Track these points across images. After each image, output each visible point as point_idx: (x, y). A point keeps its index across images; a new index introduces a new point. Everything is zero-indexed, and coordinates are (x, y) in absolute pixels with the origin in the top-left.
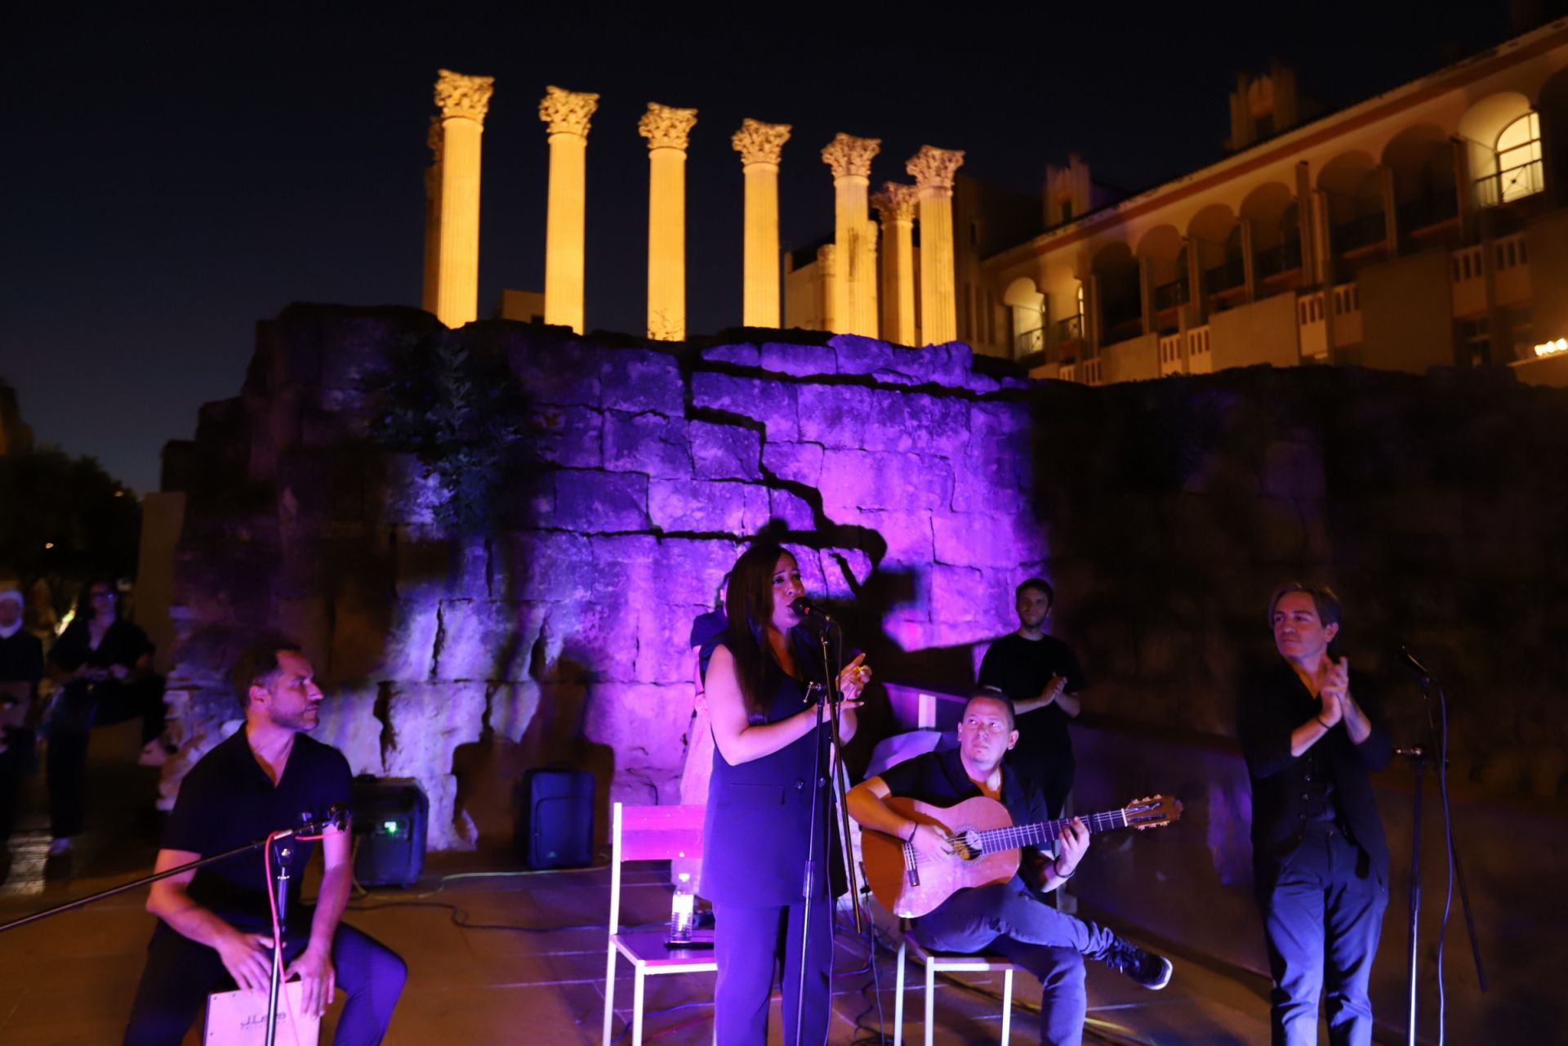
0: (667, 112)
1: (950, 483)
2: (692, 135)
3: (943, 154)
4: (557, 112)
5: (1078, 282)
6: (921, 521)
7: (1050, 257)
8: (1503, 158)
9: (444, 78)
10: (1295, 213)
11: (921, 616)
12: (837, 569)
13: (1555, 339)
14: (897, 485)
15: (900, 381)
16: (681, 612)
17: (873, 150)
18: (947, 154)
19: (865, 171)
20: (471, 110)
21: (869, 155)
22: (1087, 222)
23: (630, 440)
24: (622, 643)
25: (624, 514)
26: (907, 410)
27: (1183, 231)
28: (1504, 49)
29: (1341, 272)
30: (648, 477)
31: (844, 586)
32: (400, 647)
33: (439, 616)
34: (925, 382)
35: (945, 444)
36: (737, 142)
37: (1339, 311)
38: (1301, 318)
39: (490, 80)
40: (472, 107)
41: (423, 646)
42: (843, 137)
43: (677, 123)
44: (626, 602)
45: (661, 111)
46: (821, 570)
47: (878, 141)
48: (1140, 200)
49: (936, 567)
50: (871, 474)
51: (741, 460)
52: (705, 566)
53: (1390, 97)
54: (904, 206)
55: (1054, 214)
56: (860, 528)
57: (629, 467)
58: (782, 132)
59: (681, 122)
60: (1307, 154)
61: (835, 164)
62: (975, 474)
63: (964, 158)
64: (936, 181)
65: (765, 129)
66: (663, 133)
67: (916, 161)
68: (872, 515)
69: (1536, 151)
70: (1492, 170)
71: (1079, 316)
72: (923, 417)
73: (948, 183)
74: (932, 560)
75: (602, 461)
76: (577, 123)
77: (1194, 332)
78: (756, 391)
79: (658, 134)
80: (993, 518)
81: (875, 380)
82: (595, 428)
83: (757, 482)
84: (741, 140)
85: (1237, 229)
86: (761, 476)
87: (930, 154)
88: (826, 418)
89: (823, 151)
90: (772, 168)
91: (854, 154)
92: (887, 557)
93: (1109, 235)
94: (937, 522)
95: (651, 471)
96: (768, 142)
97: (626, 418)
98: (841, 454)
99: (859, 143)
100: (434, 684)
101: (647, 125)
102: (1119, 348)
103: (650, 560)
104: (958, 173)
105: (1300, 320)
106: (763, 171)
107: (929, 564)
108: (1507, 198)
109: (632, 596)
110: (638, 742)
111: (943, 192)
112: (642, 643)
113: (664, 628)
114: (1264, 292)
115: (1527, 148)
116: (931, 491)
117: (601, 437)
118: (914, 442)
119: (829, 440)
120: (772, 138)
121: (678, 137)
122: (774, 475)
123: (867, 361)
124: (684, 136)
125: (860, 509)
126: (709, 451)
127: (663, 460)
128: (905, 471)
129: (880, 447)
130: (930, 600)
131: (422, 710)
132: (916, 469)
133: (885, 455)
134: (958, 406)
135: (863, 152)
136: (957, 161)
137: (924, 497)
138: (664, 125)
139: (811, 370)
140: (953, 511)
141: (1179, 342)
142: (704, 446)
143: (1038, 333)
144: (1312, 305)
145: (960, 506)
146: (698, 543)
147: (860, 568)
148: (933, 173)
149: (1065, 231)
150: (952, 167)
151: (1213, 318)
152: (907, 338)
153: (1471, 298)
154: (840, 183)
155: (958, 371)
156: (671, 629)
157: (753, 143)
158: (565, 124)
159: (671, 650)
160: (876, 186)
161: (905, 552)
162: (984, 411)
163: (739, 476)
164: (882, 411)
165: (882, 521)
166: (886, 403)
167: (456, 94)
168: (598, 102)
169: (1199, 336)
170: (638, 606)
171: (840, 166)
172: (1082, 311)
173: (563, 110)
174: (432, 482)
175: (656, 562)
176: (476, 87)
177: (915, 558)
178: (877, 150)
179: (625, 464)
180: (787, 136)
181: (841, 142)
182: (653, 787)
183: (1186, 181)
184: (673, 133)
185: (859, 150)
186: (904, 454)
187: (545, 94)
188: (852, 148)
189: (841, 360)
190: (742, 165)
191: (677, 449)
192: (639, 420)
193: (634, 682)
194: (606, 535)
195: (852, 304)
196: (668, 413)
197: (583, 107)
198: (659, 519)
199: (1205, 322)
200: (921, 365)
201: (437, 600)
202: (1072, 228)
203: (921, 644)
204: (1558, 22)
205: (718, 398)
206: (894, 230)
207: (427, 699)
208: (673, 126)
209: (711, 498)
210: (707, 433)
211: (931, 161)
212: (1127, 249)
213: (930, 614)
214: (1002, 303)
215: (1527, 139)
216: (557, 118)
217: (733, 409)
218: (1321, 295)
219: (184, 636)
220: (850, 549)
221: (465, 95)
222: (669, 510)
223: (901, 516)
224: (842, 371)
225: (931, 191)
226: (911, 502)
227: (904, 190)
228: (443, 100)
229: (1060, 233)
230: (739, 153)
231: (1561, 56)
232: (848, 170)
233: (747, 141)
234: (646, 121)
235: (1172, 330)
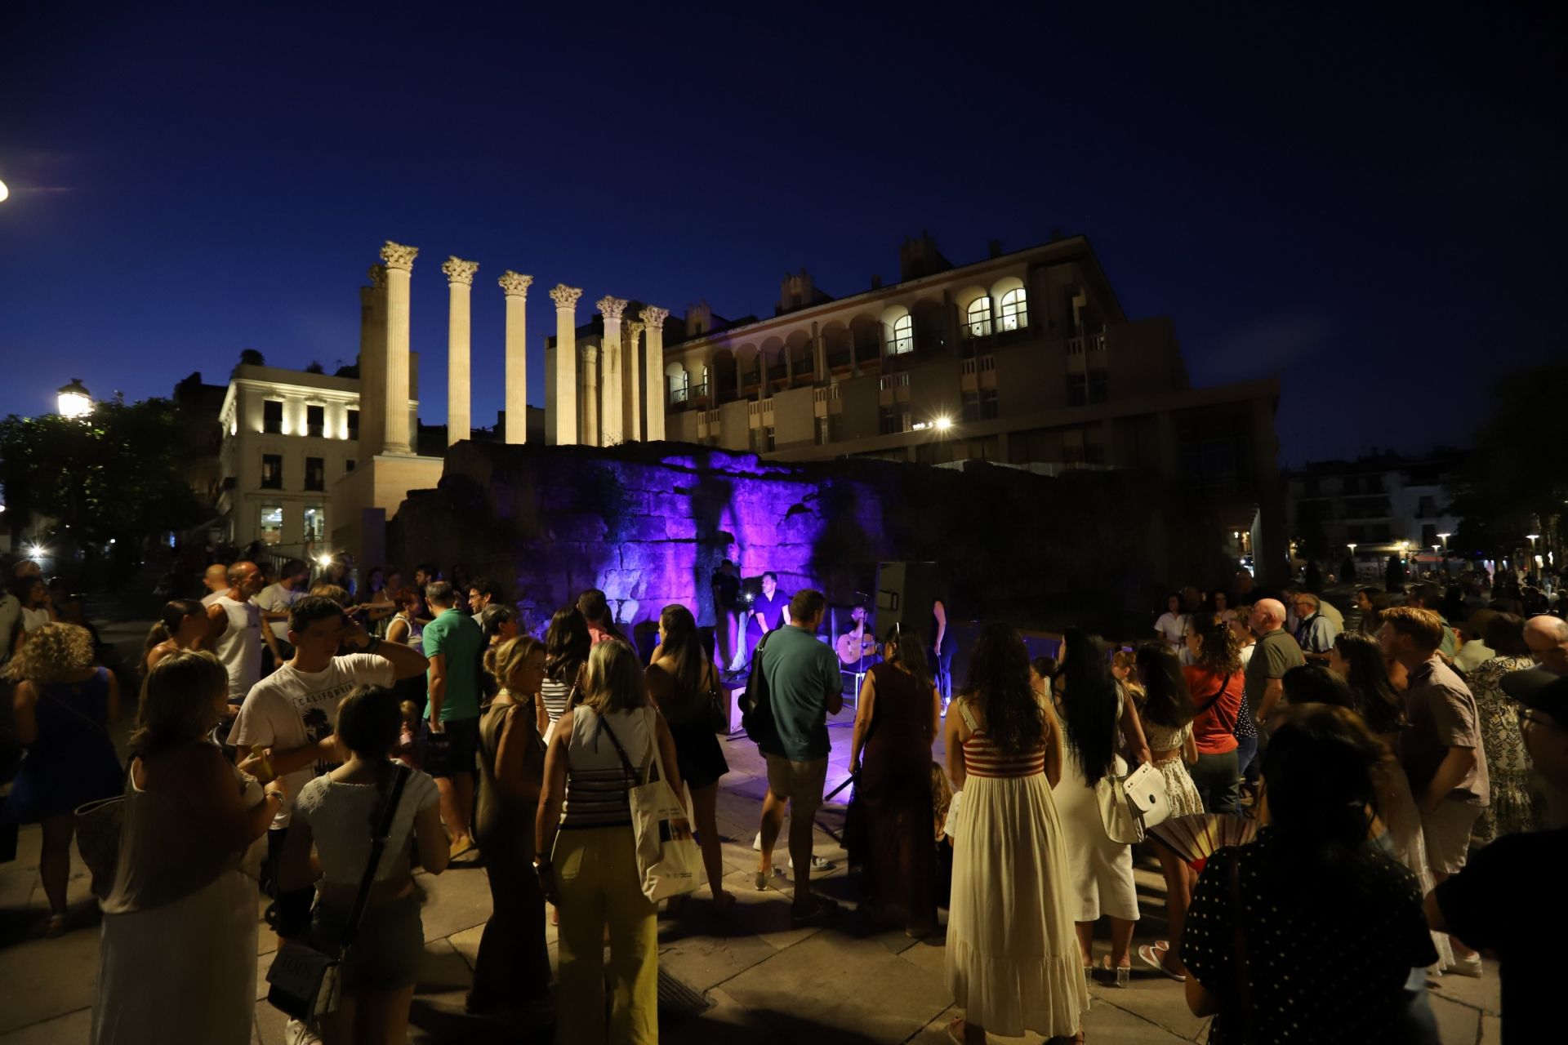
0: (516, 276)
2: (530, 289)
3: (658, 310)
4: (455, 270)
5: (705, 367)
7: (691, 353)
8: (897, 333)
9: (389, 245)
10: (810, 344)
13: (920, 423)
15: (735, 472)
17: (624, 305)
18: (660, 311)
19: (619, 316)
20: (404, 264)
21: (622, 307)
22: (711, 338)
23: (658, 503)
25: (660, 534)
27: (758, 348)
28: (899, 287)
30: (665, 518)
34: (743, 471)
35: (754, 498)
36: (552, 294)
37: (832, 397)
38: (815, 400)
39: (417, 249)
42: (608, 297)
43: (521, 282)
45: (512, 275)
47: (627, 301)
48: (739, 330)
49: (751, 546)
52: (686, 552)
53: (853, 299)
54: (635, 333)
55: (692, 331)
57: (660, 514)
58: (577, 292)
59: (524, 282)
60: (817, 319)
61: (604, 311)
62: (763, 510)
63: (669, 313)
64: (655, 324)
65: (568, 290)
66: (514, 287)
67: (644, 312)
68: (729, 527)
69: (909, 332)
70: (893, 339)
71: (704, 384)
72: (746, 487)
73: (661, 325)
75: (649, 511)
76: (466, 277)
77: (766, 400)
79: (511, 287)
80: (769, 527)
82: (646, 499)
84: (555, 294)
85: (783, 349)
87: (651, 309)
90: (572, 311)
91: (615, 307)
93: (721, 345)
95: (665, 515)
96: (570, 297)
97: (657, 495)
99: (617, 301)
101: (504, 281)
102: (729, 405)
103: (672, 551)
104: (666, 321)
106: (567, 311)
108: (899, 352)
109: (667, 565)
111: (658, 328)
114: (796, 385)
115: (907, 330)
116: (748, 516)
117: (649, 503)
118: (744, 498)
120: (572, 295)
121: (522, 290)
124: (525, 289)
126: (684, 507)
127: (669, 511)
128: (740, 509)
132: (744, 508)
134: (757, 485)
135: (619, 306)
136: (665, 314)
137: (746, 519)
138: (515, 283)
141: (758, 405)
143: (683, 391)
144: (820, 393)
148: (653, 319)
149: (699, 341)
150: (663, 317)
151: (774, 395)
153: (886, 398)
154: (606, 321)
155: (753, 467)
157: (561, 296)
158: (459, 278)
159: (682, 585)
161: (741, 541)
165: (733, 529)
167: (396, 255)
168: (478, 267)
169: (769, 405)
170: (670, 569)
171: (607, 312)
172: (706, 382)
173: (459, 270)
175: (675, 553)
176: (408, 252)
178: (626, 306)
179: (657, 513)
180: (580, 294)
181: (608, 300)
183: (761, 324)
184: (519, 287)
185: (617, 305)
186: (739, 502)
187: (446, 259)
188: (613, 303)
190: (556, 308)
191: (672, 506)
192: (661, 495)
194: (656, 543)
195: (613, 385)
196: (669, 492)
197: (470, 269)
198: (671, 535)
199: (770, 396)
201: (605, 571)
202: (703, 340)
204: (919, 280)
206: (630, 345)
208: (520, 284)
210: (682, 499)
211: (653, 314)
212: (731, 353)
215: (906, 326)
216: (454, 273)
218: (824, 389)
221: (401, 256)
222: (672, 531)
225: (652, 328)
227: (635, 324)
228: (387, 257)
229: (697, 341)
230: (554, 300)
231: (920, 293)
232: (611, 314)
233: (559, 295)
234: (504, 279)
235: (754, 398)
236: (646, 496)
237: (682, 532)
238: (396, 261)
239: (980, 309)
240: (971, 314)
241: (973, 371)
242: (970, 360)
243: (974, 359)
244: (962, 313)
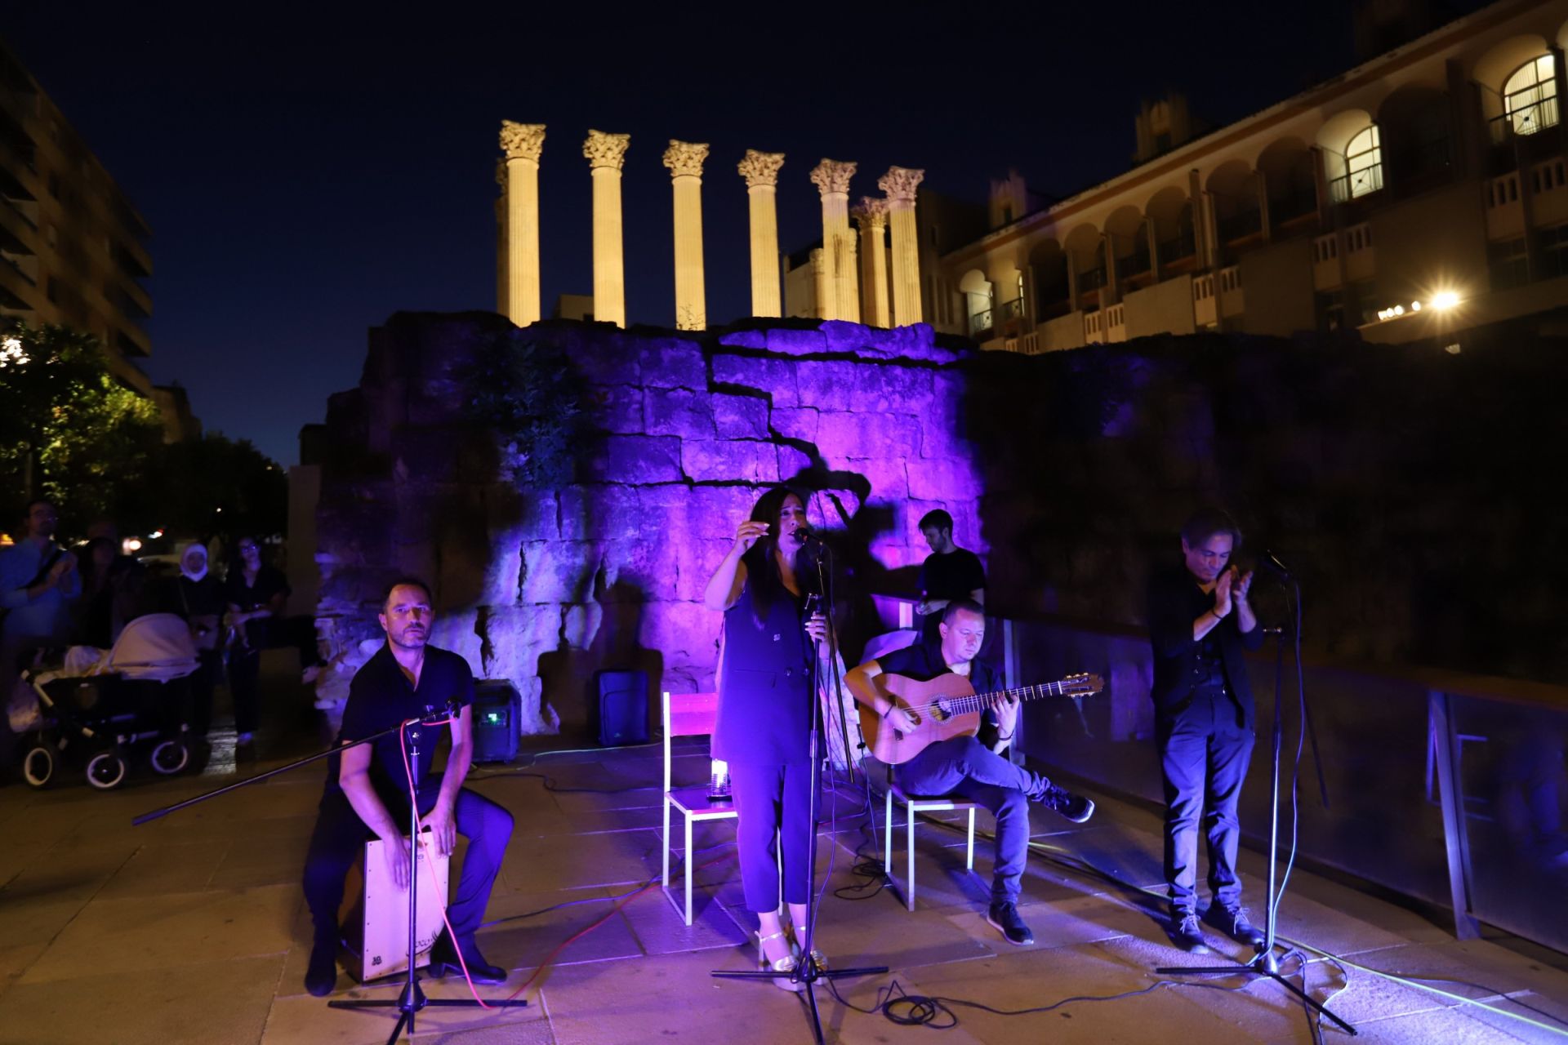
0: (685, 147)
1: (919, 436)
2: (706, 164)
3: (907, 173)
4: (597, 150)
5: (1018, 272)
6: (897, 466)
7: (995, 252)
8: (1351, 162)
9: (506, 127)
10: (1187, 212)
11: (900, 541)
12: (832, 506)
13: (1393, 306)
14: (877, 439)
15: (877, 356)
16: (710, 544)
17: (851, 171)
18: (911, 172)
19: (845, 188)
20: (529, 151)
21: (848, 175)
22: (1024, 224)
23: (665, 410)
24: (665, 570)
25: (663, 469)
26: (884, 379)
27: (1101, 228)
28: (1351, 75)
29: (1226, 257)
30: (680, 439)
31: (838, 519)
32: (492, 579)
33: (522, 554)
34: (897, 356)
35: (916, 405)
36: (742, 169)
37: (1225, 288)
39: (543, 127)
40: (529, 149)
41: (510, 578)
42: (827, 161)
43: (693, 155)
44: (667, 538)
45: (680, 146)
46: (819, 507)
47: (855, 164)
48: (1066, 204)
49: (910, 501)
50: (856, 431)
51: (753, 423)
52: (728, 507)
53: (1262, 116)
54: (877, 216)
55: (998, 217)
56: (849, 473)
57: (665, 431)
58: (778, 159)
59: (696, 154)
60: (1197, 163)
61: (821, 184)
62: (939, 428)
63: (924, 175)
64: (903, 194)
65: (763, 158)
66: (682, 164)
67: (886, 178)
68: (858, 463)
69: (1377, 156)
70: (1343, 172)
71: (1020, 299)
72: (896, 384)
73: (912, 196)
74: (907, 496)
75: (644, 427)
76: (614, 158)
77: (1112, 309)
78: (763, 368)
79: (679, 165)
80: (954, 462)
81: (858, 356)
82: (637, 402)
83: (767, 440)
84: (745, 167)
85: (1144, 225)
86: (769, 435)
87: (897, 172)
88: (819, 388)
89: (811, 174)
90: (771, 189)
91: (836, 175)
92: (871, 495)
94: (910, 466)
95: (683, 435)
96: (768, 168)
97: (661, 393)
98: (832, 416)
99: (840, 166)
100: (521, 607)
101: (669, 158)
102: (1052, 324)
103: (685, 504)
104: (920, 189)
105: (1195, 297)
106: (763, 191)
107: (905, 500)
108: (1355, 194)
109: (671, 533)
110: (681, 648)
111: (908, 203)
112: (681, 570)
113: (698, 558)
114: (1165, 276)
115: (1370, 154)
116: (904, 442)
117: (642, 409)
118: (890, 404)
119: (823, 405)
120: (770, 165)
121: (694, 167)
122: (780, 434)
123: (851, 341)
124: (699, 165)
125: (849, 458)
126: (727, 418)
127: (691, 425)
128: (883, 428)
129: (863, 409)
130: (906, 528)
131: (512, 628)
132: (892, 425)
133: (867, 415)
134: (923, 375)
135: (843, 173)
136: (919, 178)
137: (899, 448)
138: (683, 157)
139: (806, 350)
140: (922, 458)
141: (1099, 317)
142: (723, 413)
143: (988, 314)
144: (1204, 284)
145: (927, 452)
146: (721, 489)
147: (851, 506)
148: (900, 188)
149: (1007, 231)
150: (915, 182)
151: (1126, 298)
152: (883, 322)
153: (1328, 276)
154: (825, 199)
155: (923, 347)
156: (704, 558)
157: (755, 169)
158: (604, 159)
159: (704, 575)
160: (854, 200)
161: (885, 491)
162: (944, 377)
163: (752, 436)
164: (863, 380)
165: (867, 468)
166: (866, 374)
167: (517, 139)
168: (629, 141)
169: (1116, 312)
170: (677, 541)
171: (825, 185)
172: (1022, 295)
173: (602, 148)
174: (512, 449)
175: (689, 505)
176: (532, 133)
177: (893, 496)
178: (855, 171)
179: (663, 430)
180: (781, 163)
181: (825, 166)
182: (693, 680)
183: (1103, 188)
184: (690, 163)
185: (840, 172)
186: (882, 414)
187: (587, 136)
188: (834, 170)
189: (830, 341)
190: (747, 187)
191: (703, 417)
192: (671, 394)
193: (676, 600)
194: (650, 486)
195: (838, 295)
196: (693, 388)
197: (617, 146)
198: (690, 471)
199: (1120, 300)
200: (894, 343)
201: (519, 543)
202: (1012, 229)
203: (901, 564)
204: (1391, 53)
205: (733, 375)
206: (870, 235)
207: (515, 619)
208: (690, 158)
209: (730, 454)
210: (726, 403)
211: (898, 178)
212: (1056, 243)
213: (906, 540)
214: (958, 291)
215: (1370, 147)
216: (598, 155)
217: (745, 383)
218: (1211, 276)
219: (327, 575)
220: (842, 489)
221: (523, 140)
222: (698, 465)
223: (882, 463)
224: (831, 350)
225: (899, 202)
226: (889, 452)
227: (877, 203)
228: (506, 144)
229: (1003, 233)
230: (744, 178)
231: (1396, 79)
232: (832, 188)
233: (750, 168)
234: (669, 155)
235: (1094, 308)
236: (638, 396)
237: (721, 467)
238: (517, 148)
239: (1533, 82)
240: (1511, 95)
241: (1514, 197)
242: (1505, 179)
243: (1516, 175)
244: (1490, 98)
